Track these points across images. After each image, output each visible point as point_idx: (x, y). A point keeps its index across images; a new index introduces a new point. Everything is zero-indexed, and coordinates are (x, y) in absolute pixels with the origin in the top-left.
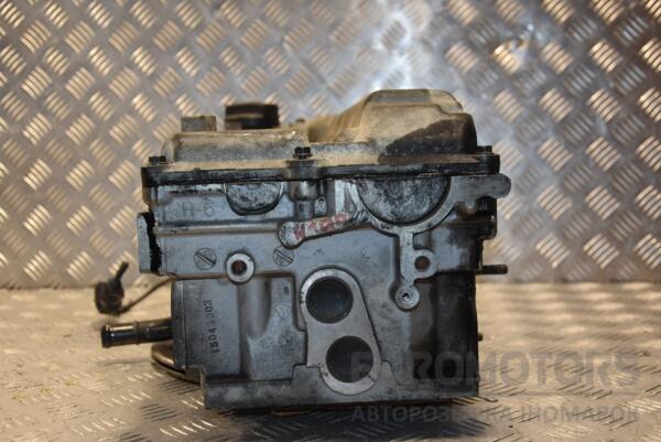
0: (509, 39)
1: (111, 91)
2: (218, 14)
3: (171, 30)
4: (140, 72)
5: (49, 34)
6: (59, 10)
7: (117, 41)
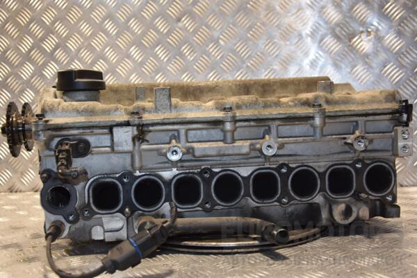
0: (362, 32)
1: (117, 72)
2: (180, 24)
3: (152, 35)
4: (134, 61)
5: (82, 40)
6: (88, 26)
7: (121, 43)
